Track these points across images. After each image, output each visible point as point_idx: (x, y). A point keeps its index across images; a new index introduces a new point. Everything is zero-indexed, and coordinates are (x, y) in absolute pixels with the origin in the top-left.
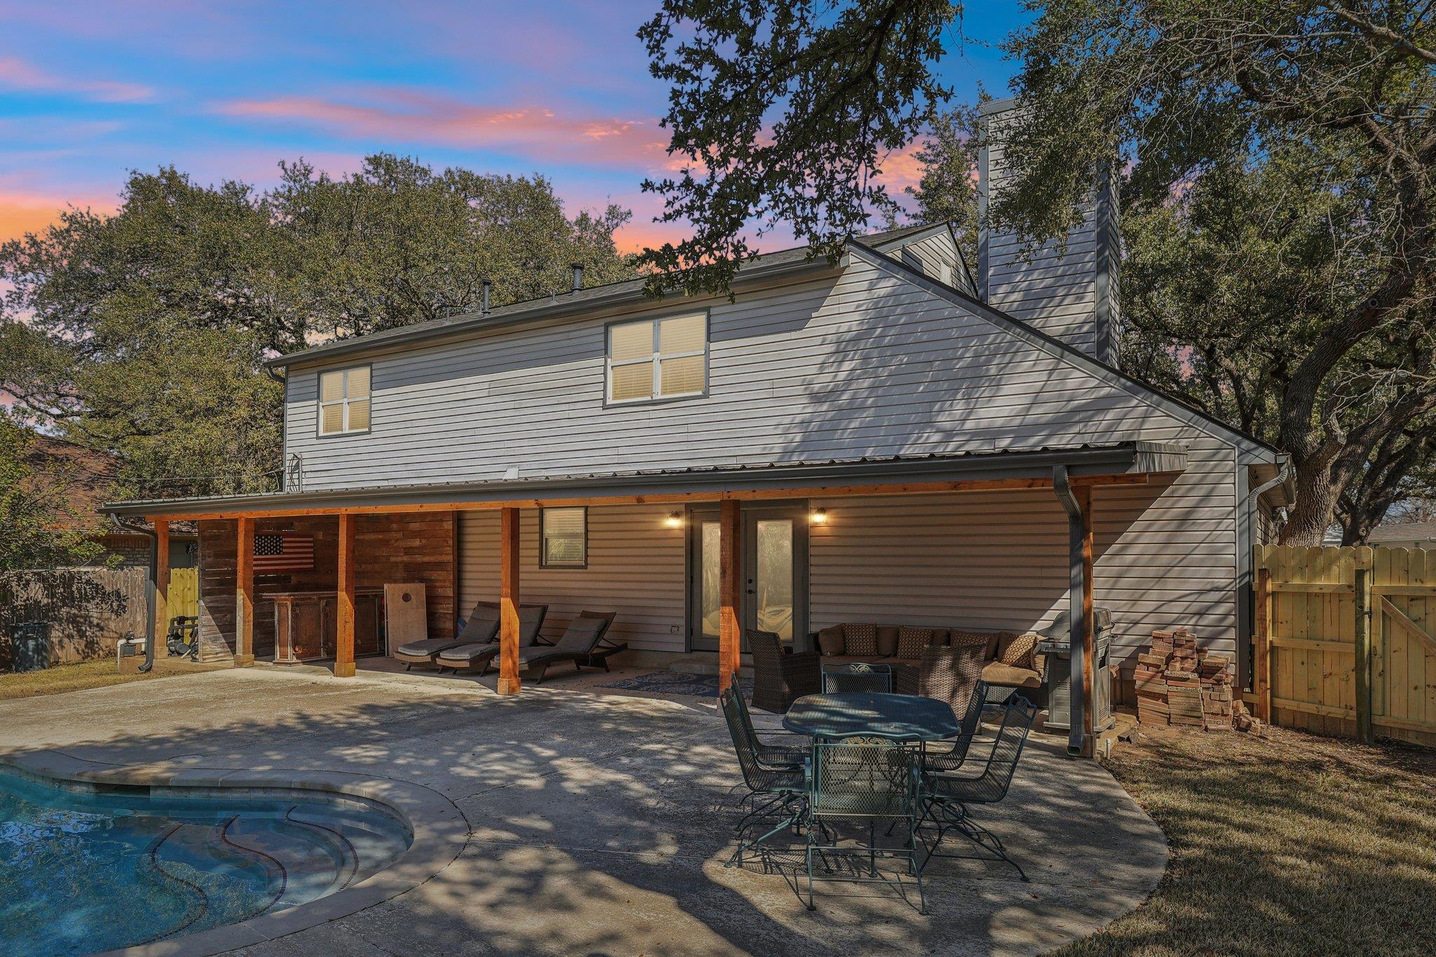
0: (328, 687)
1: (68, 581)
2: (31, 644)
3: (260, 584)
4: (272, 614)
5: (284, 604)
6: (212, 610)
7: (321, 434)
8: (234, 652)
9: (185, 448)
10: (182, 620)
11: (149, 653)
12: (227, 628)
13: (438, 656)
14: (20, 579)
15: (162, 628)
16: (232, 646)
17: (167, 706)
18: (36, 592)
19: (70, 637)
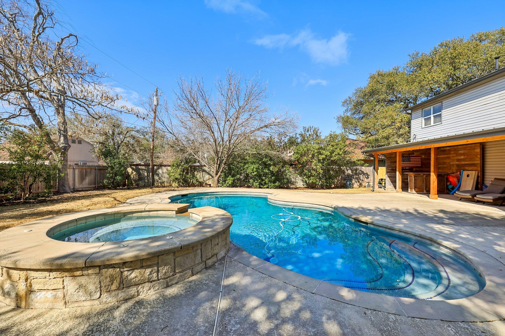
0: (427, 202)
1: (356, 170)
2: (348, 183)
3: (403, 171)
4: (407, 179)
5: (411, 176)
6: (389, 177)
7: (423, 127)
8: (396, 188)
9: (383, 136)
10: (382, 179)
11: (373, 187)
12: (394, 182)
13: (475, 196)
14: (346, 169)
15: (377, 181)
16: (395, 187)
17: (376, 200)
18: (350, 172)
19: (356, 182)
